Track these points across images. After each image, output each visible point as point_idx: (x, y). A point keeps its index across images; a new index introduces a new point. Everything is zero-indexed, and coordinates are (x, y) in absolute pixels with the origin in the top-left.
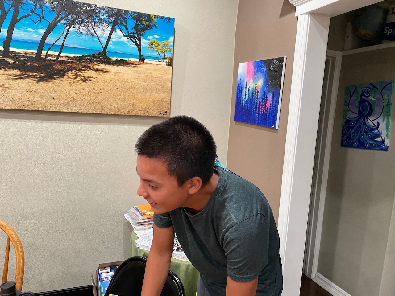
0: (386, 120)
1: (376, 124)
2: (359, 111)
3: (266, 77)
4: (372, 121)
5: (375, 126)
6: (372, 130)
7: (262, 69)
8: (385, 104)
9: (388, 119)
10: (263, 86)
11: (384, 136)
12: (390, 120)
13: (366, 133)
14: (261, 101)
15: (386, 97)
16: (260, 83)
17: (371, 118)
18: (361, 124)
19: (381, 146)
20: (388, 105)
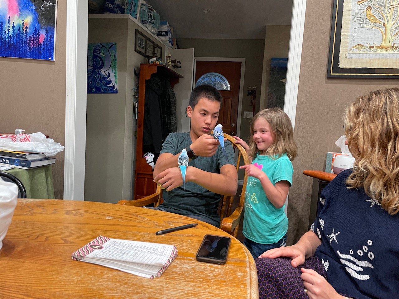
0: (114, 71)
1: (108, 75)
2: (93, 64)
3: (35, 15)
4: (104, 72)
5: (107, 75)
6: (105, 78)
7: (30, 7)
8: (112, 59)
9: (115, 70)
10: (32, 23)
11: (114, 82)
12: (117, 71)
13: (101, 81)
14: (31, 36)
15: (112, 54)
16: (29, 19)
17: (103, 70)
18: (96, 74)
19: (112, 90)
20: (115, 60)
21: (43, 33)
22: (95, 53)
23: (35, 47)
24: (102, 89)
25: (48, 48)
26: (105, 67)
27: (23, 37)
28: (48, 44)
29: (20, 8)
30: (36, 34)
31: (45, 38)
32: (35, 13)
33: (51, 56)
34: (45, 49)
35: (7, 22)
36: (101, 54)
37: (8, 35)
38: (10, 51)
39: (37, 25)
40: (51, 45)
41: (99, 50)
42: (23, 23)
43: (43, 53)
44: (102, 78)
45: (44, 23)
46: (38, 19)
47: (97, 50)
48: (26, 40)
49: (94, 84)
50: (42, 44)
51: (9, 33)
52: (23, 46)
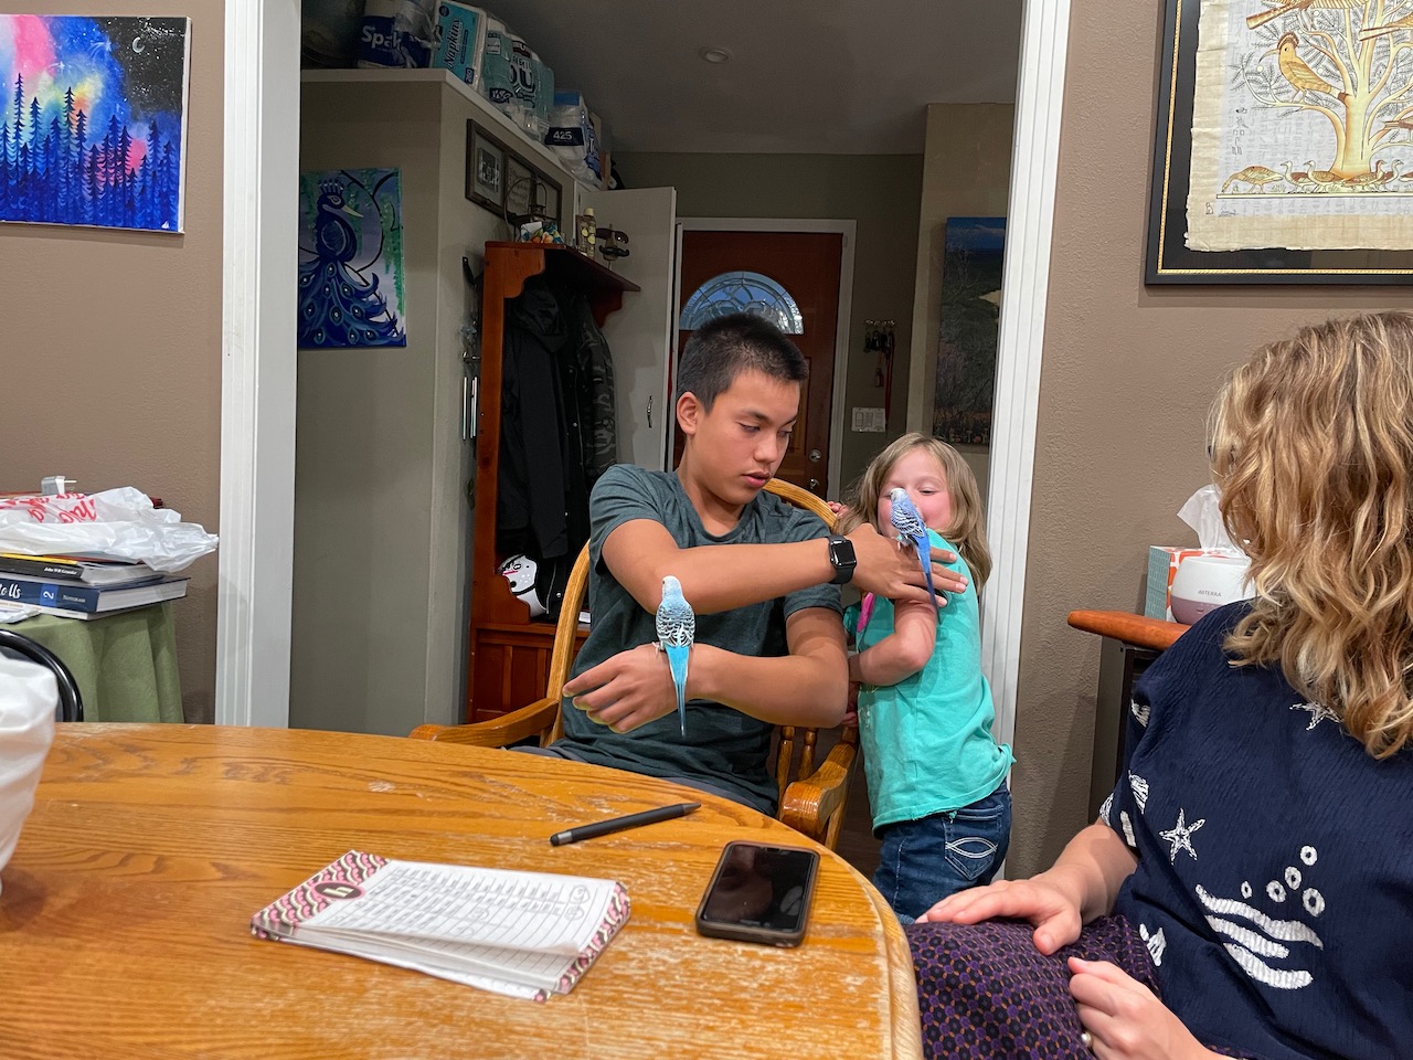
0: (393, 268)
1: (370, 281)
2: (320, 246)
3: (113, 74)
4: (357, 272)
5: (368, 284)
6: (360, 295)
7: (93, 45)
8: (387, 227)
9: (398, 264)
10: (103, 100)
11: (392, 308)
12: (403, 268)
13: (347, 304)
14: (99, 146)
15: (385, 208)
16: (90, 88)
17: (355, 264)
18: (329, 280)
19: (388, 337)
20: (396, 229)
21: (140, 135)
22: (325, 207)
23: (112, 184)
24: (352, 333)
25: (157, 189)
26: (360, 254)
27: (68, 150)
28: (158, 174)
29: (60, 48)
30: (115, 139)
31: (149, 152)
32: (110, 67)
33: (169, 214)
34: (148, 190)
35: (14, 97)
36: (347, 209)
37: (17, 144)
38: (22, 199)
39: (118, 106)
40: (169, 178)
41: (340, 196)
42: (69, 101)
43: (142, 208)
44: (349, 294)
45: (142, 99)
46: (122, 87)
47: (332, 194)
48: (81, 160)
49: (323, 315)
50: (137, 173)
51: (18, 136)
52: (68, 183)
